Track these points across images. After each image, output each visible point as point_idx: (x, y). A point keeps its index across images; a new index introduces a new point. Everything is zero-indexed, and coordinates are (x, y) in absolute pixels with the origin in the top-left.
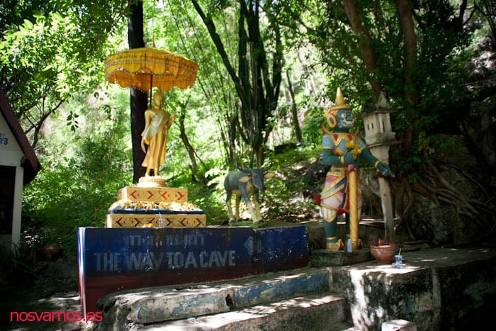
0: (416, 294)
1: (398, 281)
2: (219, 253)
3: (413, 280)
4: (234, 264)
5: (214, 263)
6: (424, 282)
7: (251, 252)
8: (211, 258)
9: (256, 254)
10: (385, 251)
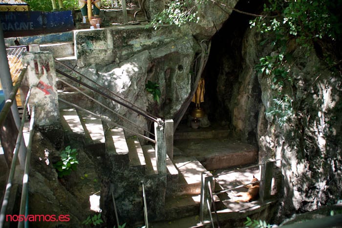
0: (94, 41)
1: (81, 34)
2: (24, 23)
3: (91, 34)
4: (33, 29)
5: (22, 28)
6: (100, 35)
7: (41, 23)
8: (21, 25)
9: (44, 24)
10: (93, 22)
